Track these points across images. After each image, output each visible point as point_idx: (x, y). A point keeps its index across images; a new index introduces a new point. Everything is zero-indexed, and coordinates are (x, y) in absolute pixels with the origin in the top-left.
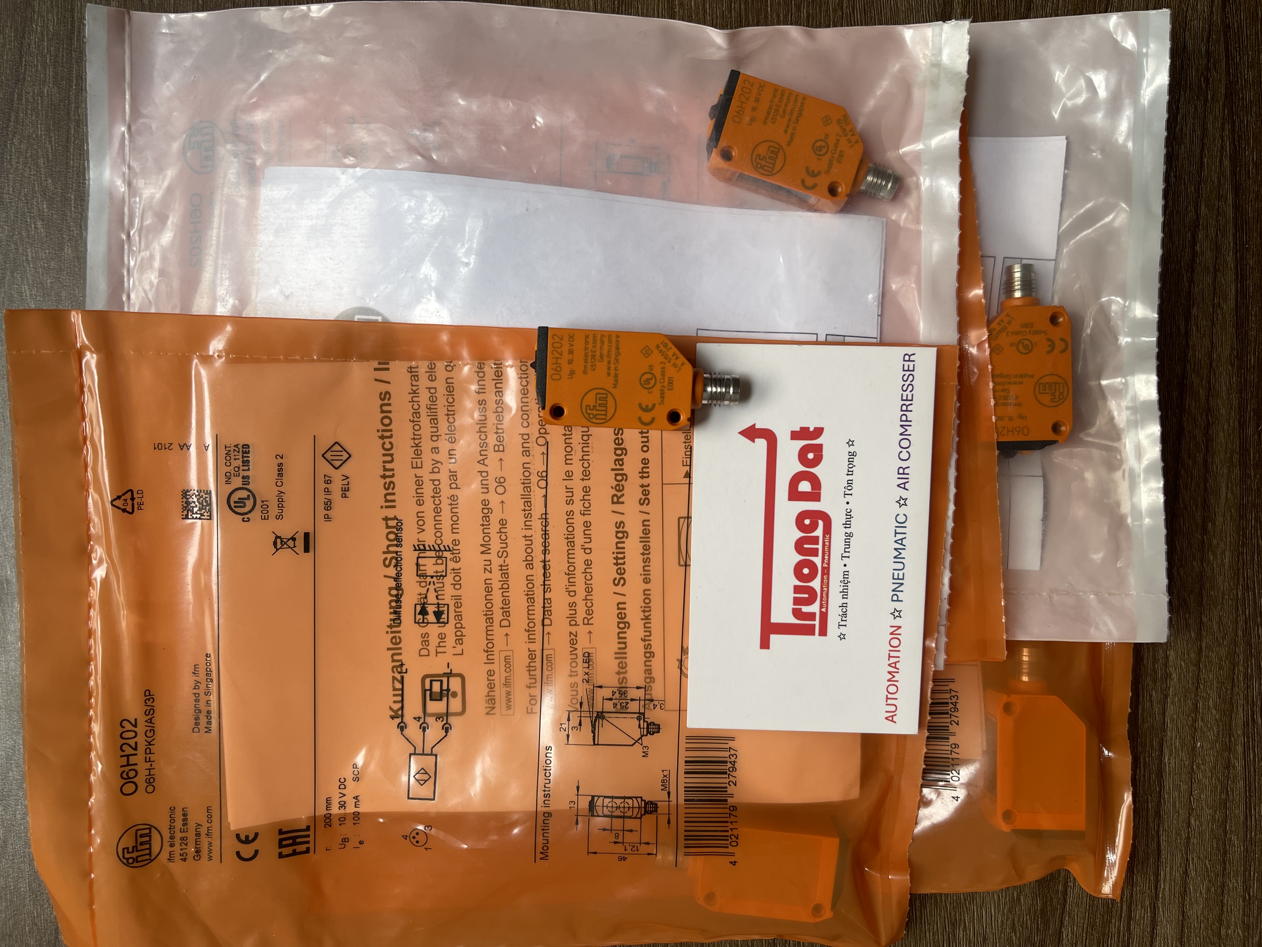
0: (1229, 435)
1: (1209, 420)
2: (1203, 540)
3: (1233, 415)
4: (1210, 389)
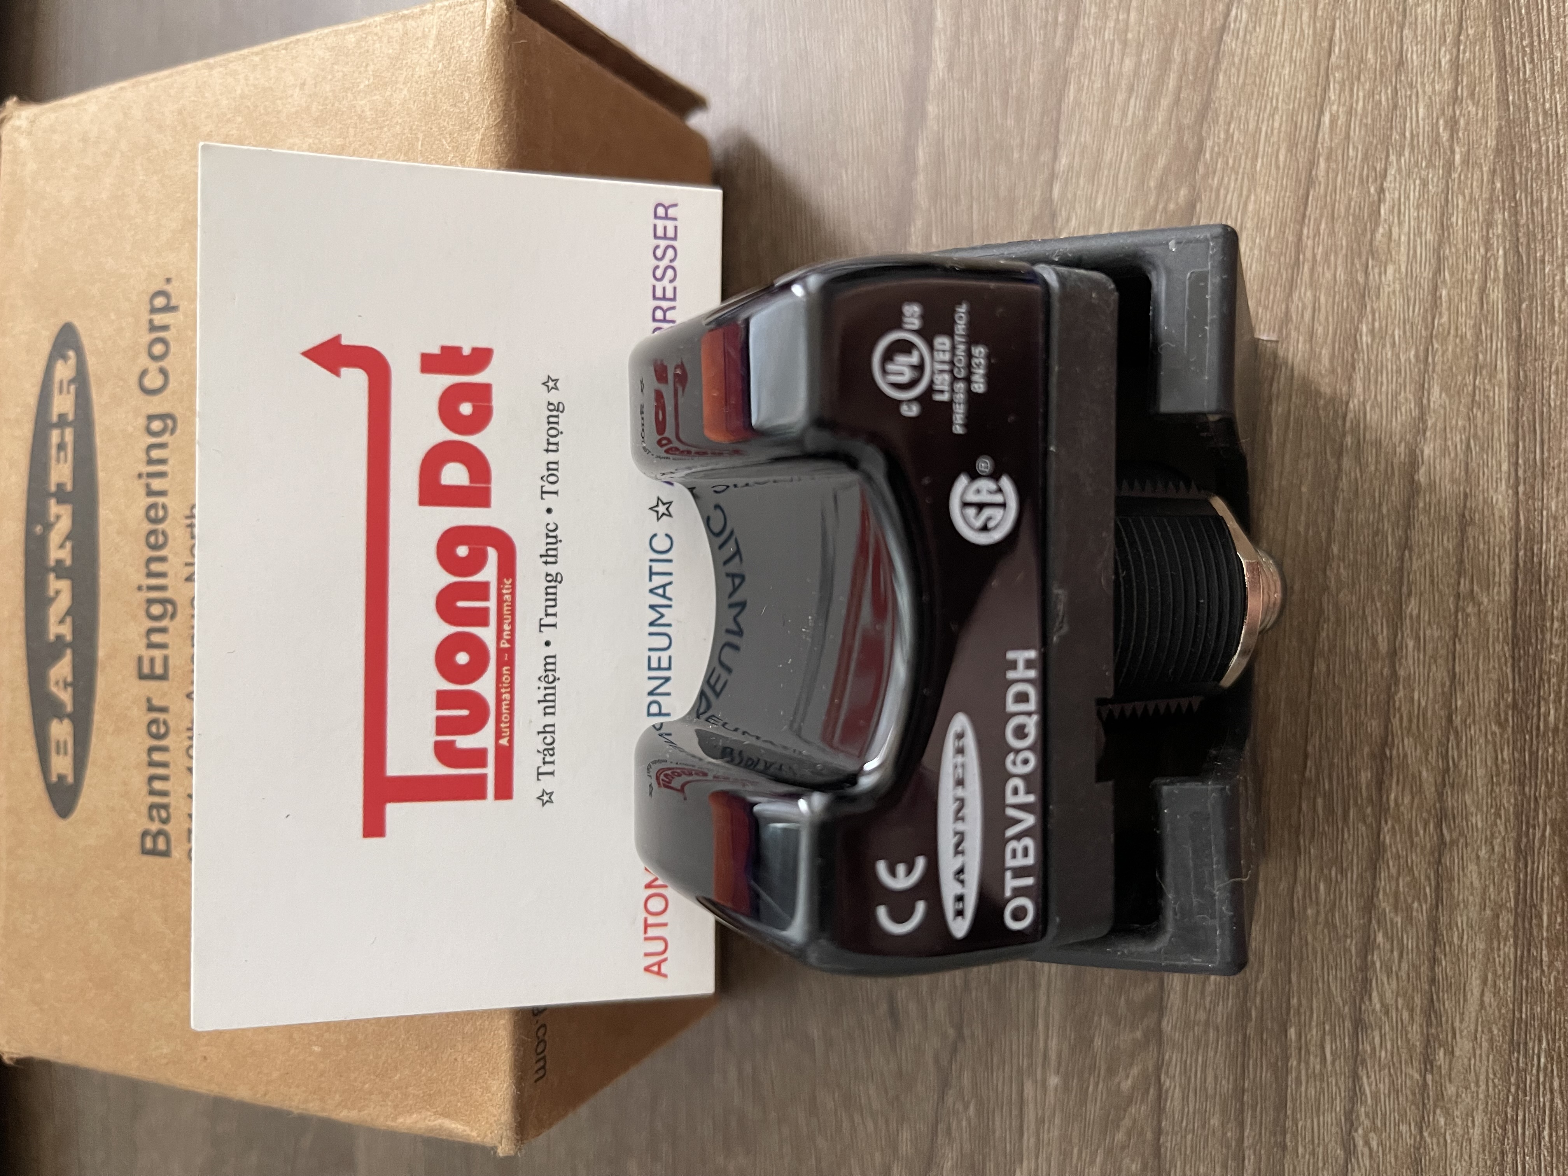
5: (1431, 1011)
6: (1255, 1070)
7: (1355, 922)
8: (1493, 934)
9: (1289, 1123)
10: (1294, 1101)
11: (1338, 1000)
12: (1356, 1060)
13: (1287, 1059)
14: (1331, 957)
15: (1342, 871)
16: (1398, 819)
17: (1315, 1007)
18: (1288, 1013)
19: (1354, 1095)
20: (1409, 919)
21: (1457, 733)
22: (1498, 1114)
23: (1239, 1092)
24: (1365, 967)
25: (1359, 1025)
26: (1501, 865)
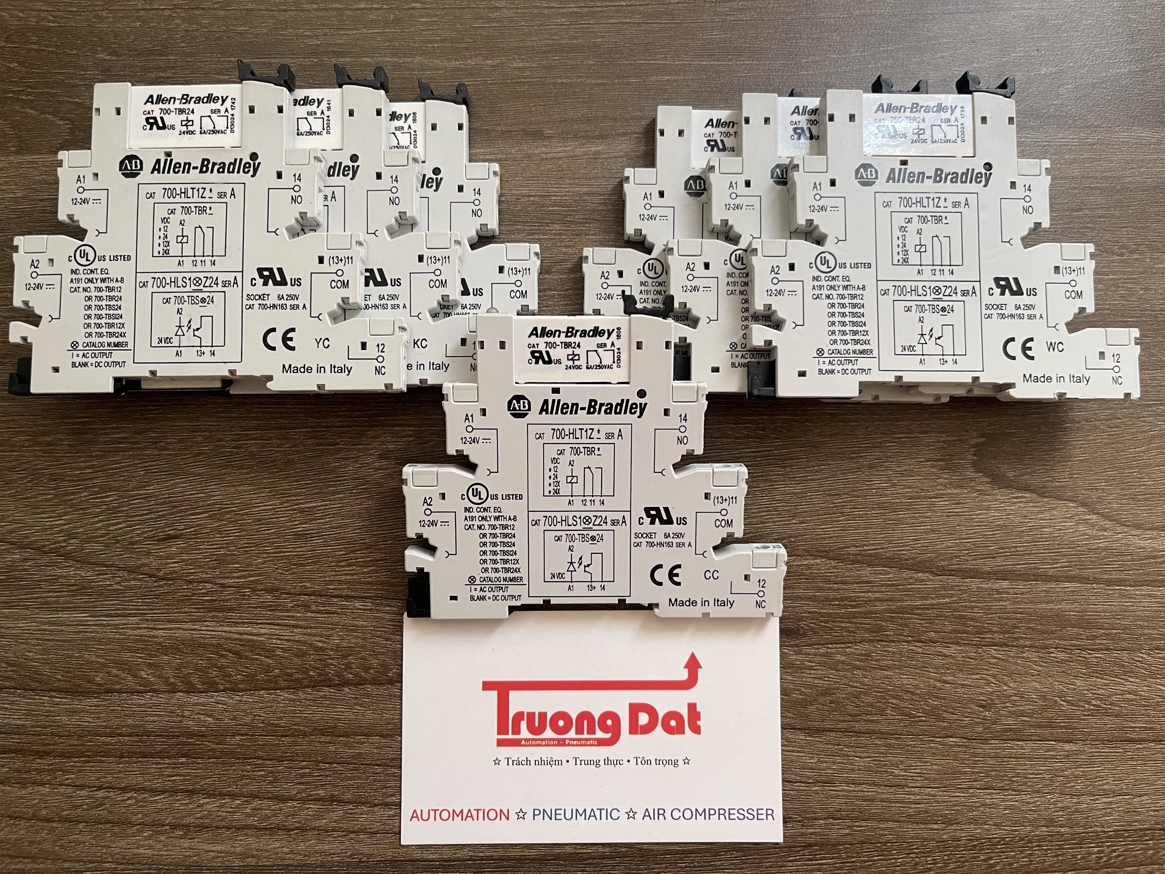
0: (277, 854)
1: (293, 830)
2: (163, 826)
3: (298, 858)
4: (327, 831)
5: (202, 828)
6: (162, 742)
7: (245, 790)
8: (244, 856)
9: (135, 759)
10: (147, 762)
11: (203, 783)
12: (173, 792)
13: (169, 758)
14: (225, 778)
15: (271, 782)
16: (300, 809)
17: (199, 771)
18: (193, 758)
19: (154, 792)
20: (249, 815)
21: (346, 835)
22: (153, 860)
23: (148, 734)
24: (222, 795)
25: (192, 793)
26: (280, 858)
